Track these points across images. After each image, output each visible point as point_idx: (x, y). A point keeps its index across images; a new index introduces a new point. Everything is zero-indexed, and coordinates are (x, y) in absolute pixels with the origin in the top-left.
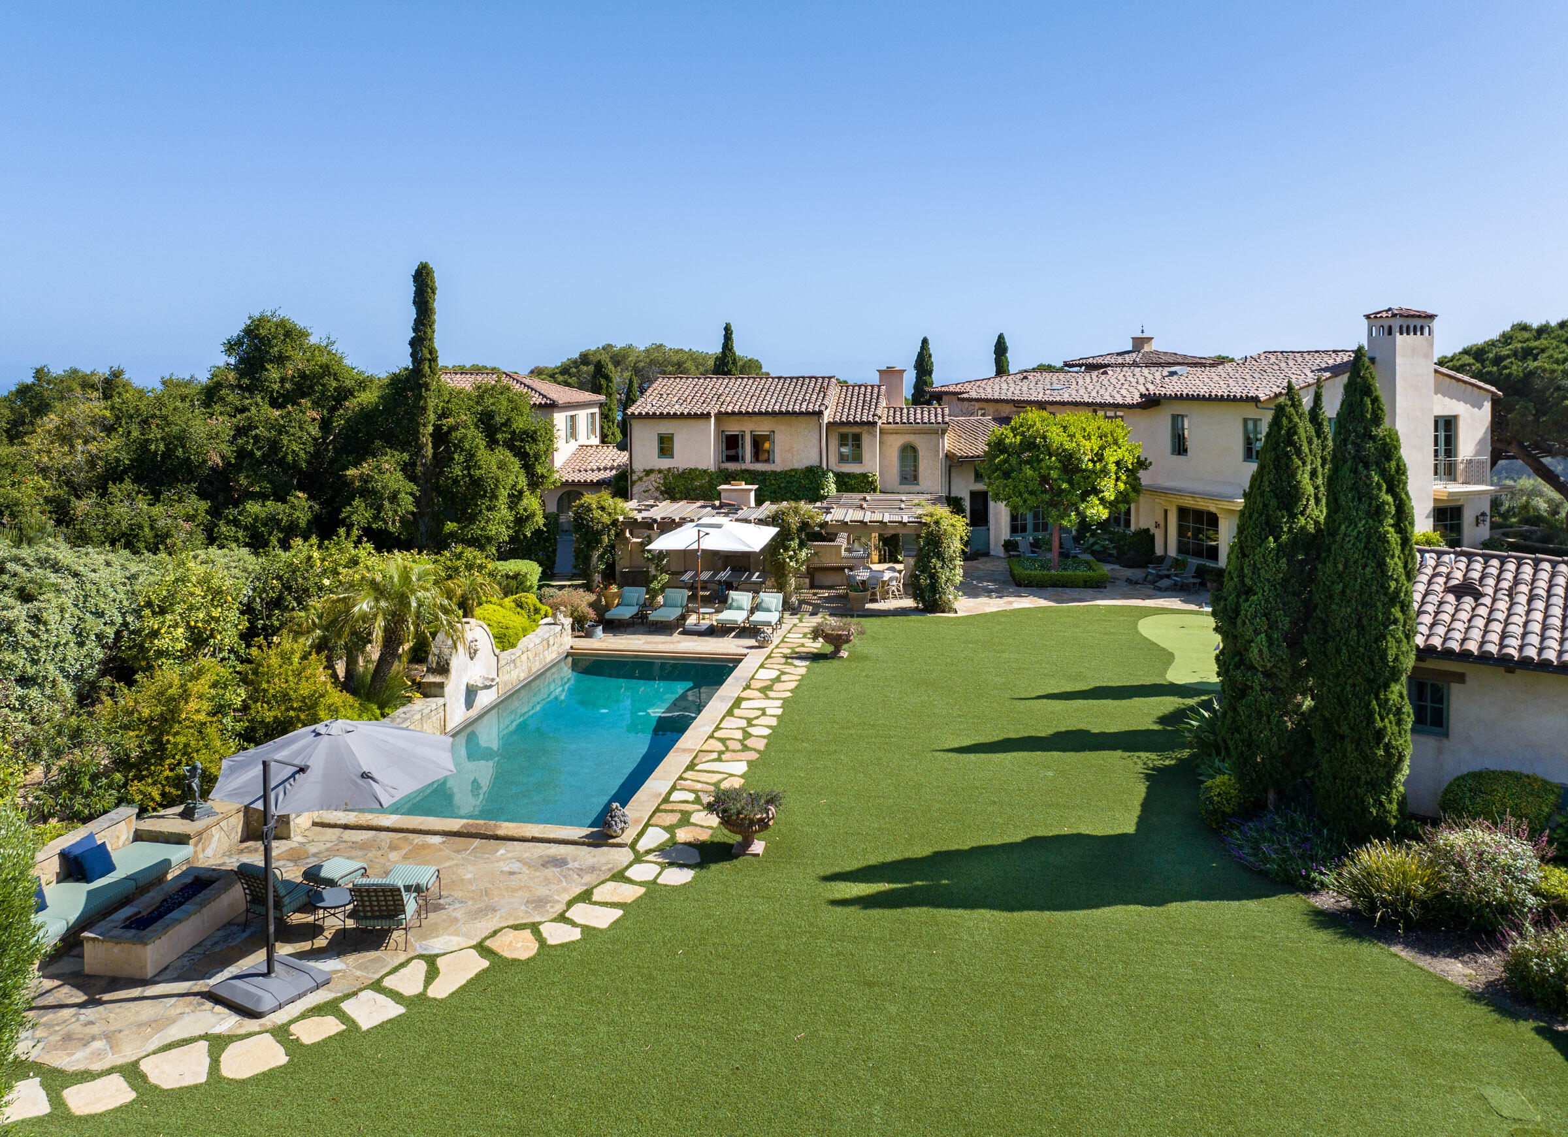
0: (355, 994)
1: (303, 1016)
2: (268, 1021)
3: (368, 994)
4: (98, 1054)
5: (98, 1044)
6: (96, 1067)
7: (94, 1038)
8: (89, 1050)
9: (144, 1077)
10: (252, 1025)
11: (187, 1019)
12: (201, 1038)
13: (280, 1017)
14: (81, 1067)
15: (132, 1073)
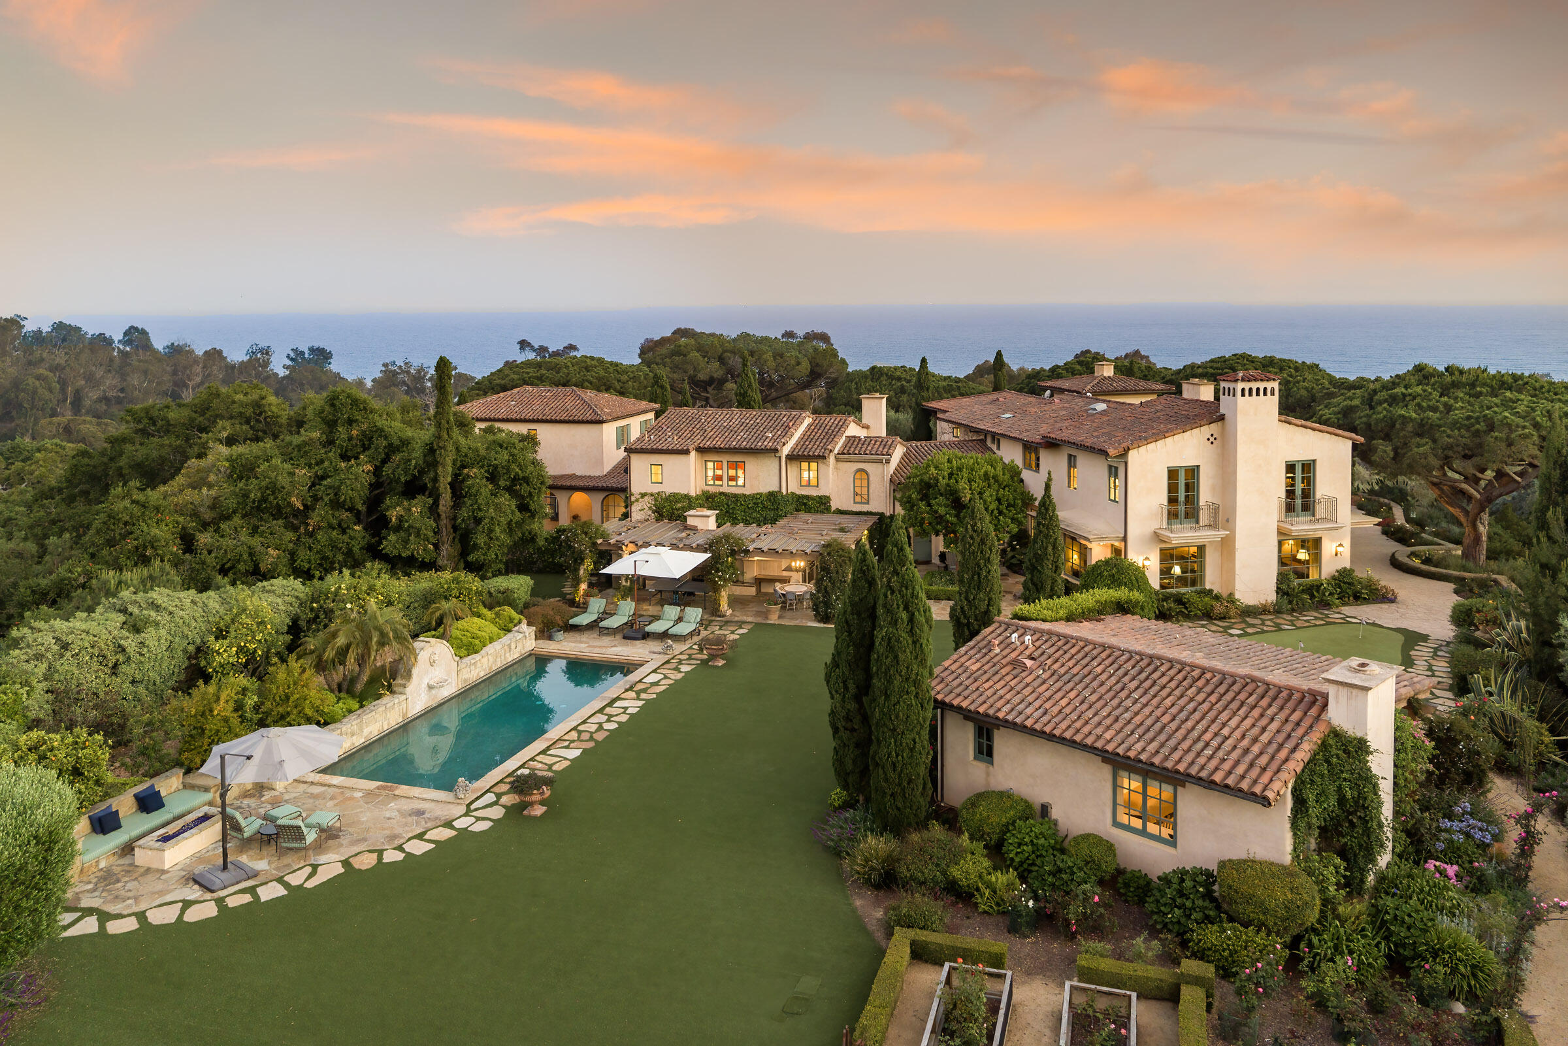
0: (266, 883)
1: (235, 893)
2: (215, 895)
3: (275, 883)
4: (129, 906)
5: (130, 901)
6: (125, 912)
7: (128, 899)
8: (125, 904)
9: (146, 918)
10: (208, 896)
11: (177, 891)
12: (180, 901)
13: (222, 893)
14: (118, 912)
15: (141, 916)
